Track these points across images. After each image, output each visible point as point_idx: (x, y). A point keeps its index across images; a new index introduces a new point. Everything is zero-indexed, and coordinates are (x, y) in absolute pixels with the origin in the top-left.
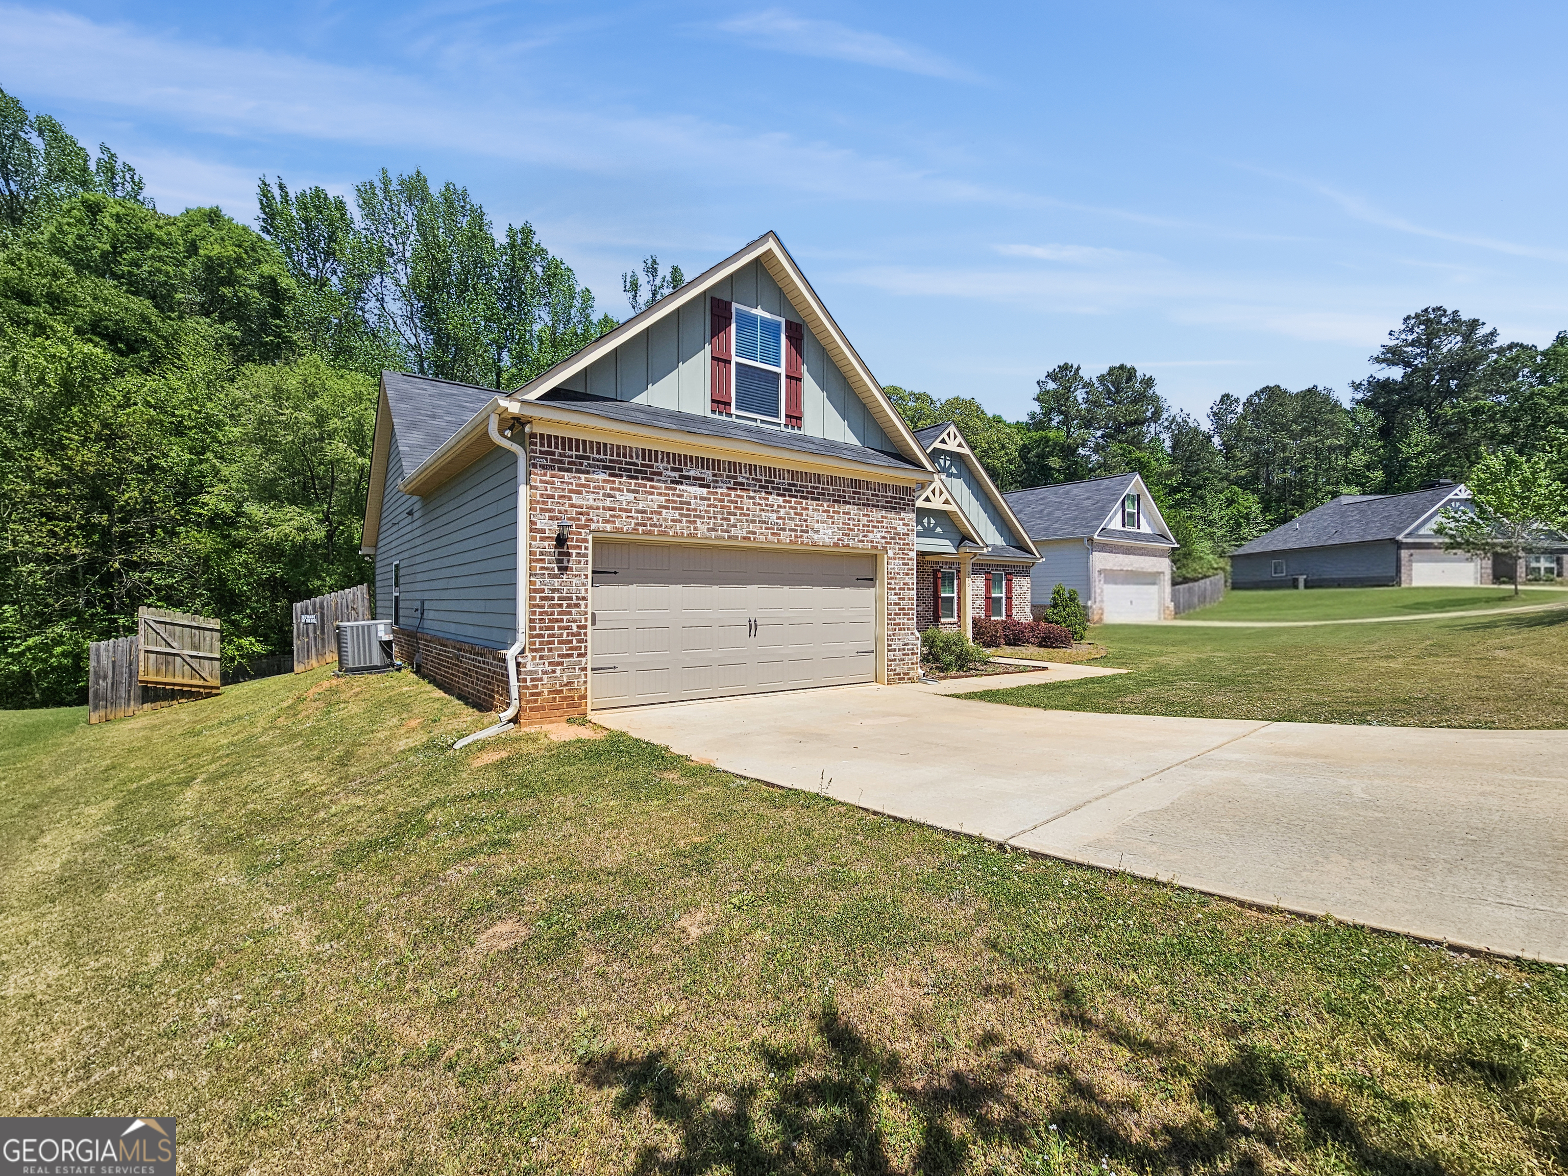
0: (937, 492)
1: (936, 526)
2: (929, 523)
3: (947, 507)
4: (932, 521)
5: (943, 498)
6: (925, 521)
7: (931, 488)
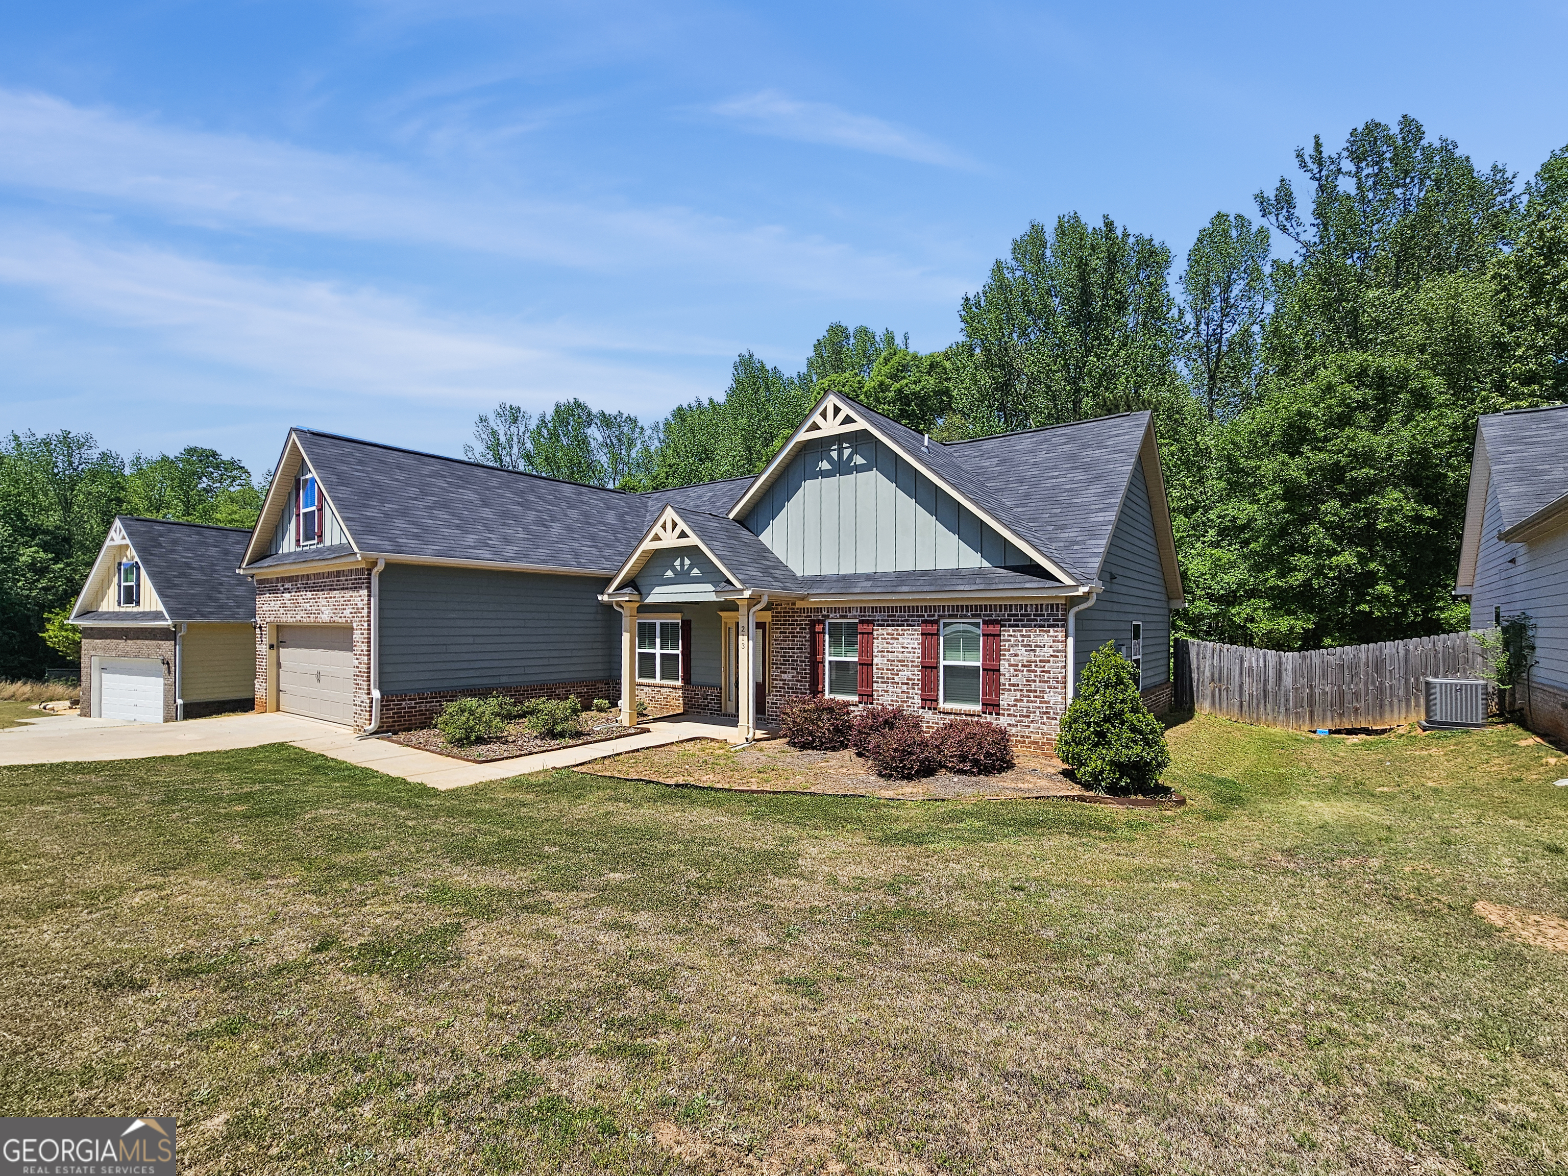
0: (669, 526)
1: (691, 567)
2: (682, 565)
3: (683, 542)
4: (687, 562)
5: (678, 531)
6: (677, 563)
7: (661, 522)
